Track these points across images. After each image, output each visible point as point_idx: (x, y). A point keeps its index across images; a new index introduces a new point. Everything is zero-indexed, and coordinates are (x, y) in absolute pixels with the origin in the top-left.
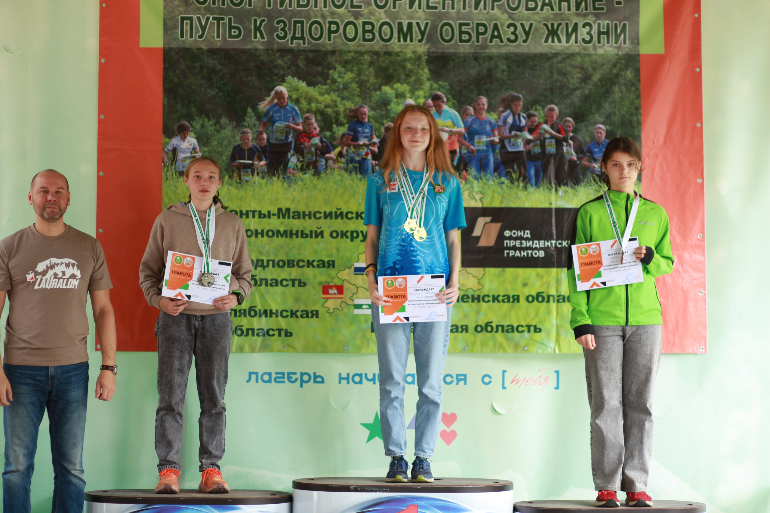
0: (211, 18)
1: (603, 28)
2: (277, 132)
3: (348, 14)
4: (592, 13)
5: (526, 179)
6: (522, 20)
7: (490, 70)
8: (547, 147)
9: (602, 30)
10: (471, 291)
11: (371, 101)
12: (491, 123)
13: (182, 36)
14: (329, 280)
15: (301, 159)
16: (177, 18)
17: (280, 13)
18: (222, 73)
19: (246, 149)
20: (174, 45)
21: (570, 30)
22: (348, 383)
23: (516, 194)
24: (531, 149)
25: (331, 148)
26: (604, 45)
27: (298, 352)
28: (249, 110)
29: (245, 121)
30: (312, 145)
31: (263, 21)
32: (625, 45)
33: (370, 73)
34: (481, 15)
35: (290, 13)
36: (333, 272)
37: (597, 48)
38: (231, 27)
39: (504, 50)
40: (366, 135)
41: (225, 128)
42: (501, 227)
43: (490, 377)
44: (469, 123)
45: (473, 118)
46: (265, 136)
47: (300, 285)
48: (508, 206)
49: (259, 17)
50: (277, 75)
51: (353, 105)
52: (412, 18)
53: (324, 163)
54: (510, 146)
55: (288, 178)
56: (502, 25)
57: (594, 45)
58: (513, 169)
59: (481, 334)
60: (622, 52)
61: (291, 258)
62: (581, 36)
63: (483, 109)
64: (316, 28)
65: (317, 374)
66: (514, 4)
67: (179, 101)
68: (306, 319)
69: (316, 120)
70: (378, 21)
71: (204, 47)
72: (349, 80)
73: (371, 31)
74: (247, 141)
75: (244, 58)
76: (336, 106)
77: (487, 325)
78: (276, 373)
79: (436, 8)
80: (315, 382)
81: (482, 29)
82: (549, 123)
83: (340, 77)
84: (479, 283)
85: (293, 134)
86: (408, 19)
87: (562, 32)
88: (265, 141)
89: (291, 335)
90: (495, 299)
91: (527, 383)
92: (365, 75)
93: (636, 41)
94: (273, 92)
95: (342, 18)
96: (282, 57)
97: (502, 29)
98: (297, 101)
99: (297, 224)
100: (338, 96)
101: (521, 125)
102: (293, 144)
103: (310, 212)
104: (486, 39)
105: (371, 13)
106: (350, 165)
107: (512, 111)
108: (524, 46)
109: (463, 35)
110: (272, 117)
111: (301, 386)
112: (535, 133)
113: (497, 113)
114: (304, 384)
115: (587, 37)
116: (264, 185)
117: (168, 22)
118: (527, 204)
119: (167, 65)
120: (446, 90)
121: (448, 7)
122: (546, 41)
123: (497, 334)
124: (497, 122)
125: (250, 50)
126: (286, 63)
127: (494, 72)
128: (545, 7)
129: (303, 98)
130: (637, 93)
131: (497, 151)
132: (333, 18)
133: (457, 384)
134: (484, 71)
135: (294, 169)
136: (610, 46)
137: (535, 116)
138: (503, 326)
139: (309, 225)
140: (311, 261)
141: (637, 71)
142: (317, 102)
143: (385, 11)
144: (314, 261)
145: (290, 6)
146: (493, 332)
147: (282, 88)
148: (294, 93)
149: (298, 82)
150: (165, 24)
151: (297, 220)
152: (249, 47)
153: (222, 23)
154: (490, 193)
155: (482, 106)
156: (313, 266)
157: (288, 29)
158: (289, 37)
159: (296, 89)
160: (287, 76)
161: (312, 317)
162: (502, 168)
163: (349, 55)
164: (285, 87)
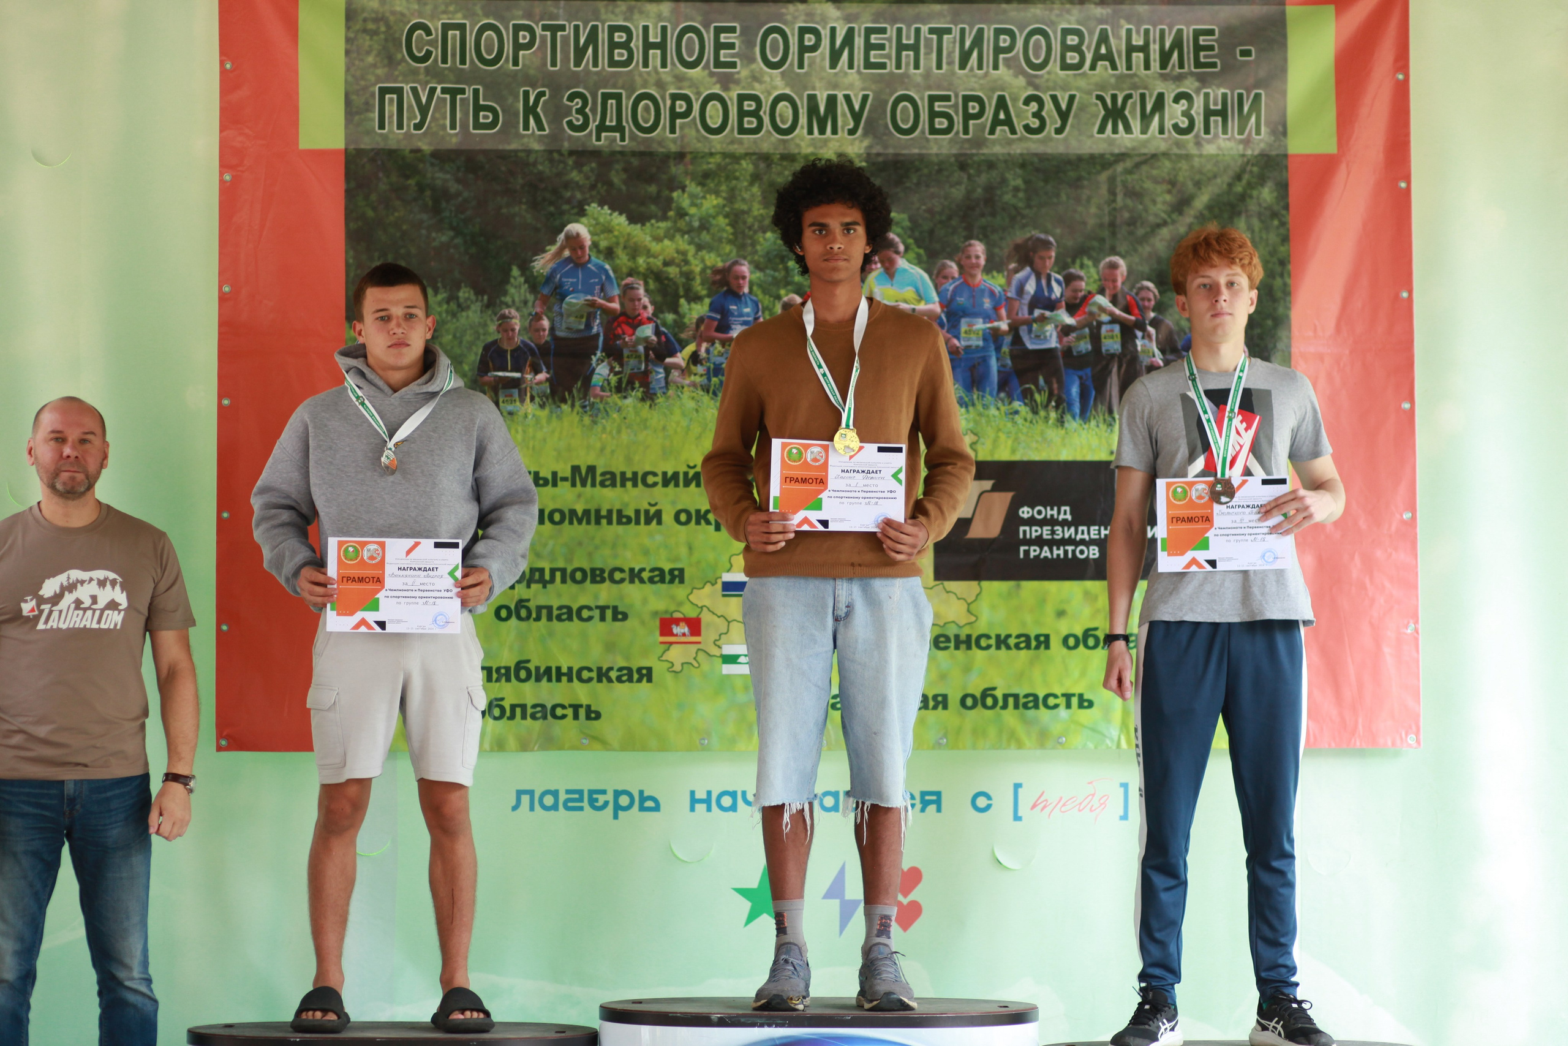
0: (439, 90)
1: (1216, 104)
2: (569, 316)
3: (708, 79)
4: (1192, 74)
5: (1061, 403)
6: (1054, 89)
7: (989, 189)
8: (1103, 340)
9: (1212, 107)
10: (953, 625)
11: (756, 252)
12: (992, 293)
13: (382, 126)
14: (672, 608)
15: (617, 369)
16: (372, 89)
17: (576, 79)
18: (460, 199)
19: (509, 349)
20: (366, 143)
21: (1149, 108)
22: (709, 809)
23: (1042, 433)
24: (1072, 345)
25: (677, 346)
26: (1216, 136)
27: (614, 750)
28: (515, 272)
29: (505, 293)
30: (639, 341)
31: (541, 94)
32: (1258, 137)
33: (753, 195)
34: (973, 79)
35: (595, 78)
36: (679, 591)
37: (1204, 143)
38: (478, 108)
39: (1017, 149)
40: (746, 319)
41: (468, 308)
42: (1013, 499)
43: (989, 797)
44: (949, 296)
45: (957, 283)
46: (546, 323)
47: (615, 619)
48: (1025, 458)
49: (534, 87)
50: (569, 201)
51: (719, 259)
52: (835, 86)
53: (662, 375)
54: (1030, 338)
55: (592, 405)
56: (1015, 100)
57: (1197, 136)
58: (1037, 385)
59: (973, 712)
60: (1253, 150)
61: (599, 565)
62: (1171, 118)
63: (977, 266)
64: (647, 108)
65: (646, 794)
66: (1037, 58)
67: (376, 254)
68: (627, 683)
69: (647, 291)
70: (769, 94)
71: (426, 147)
72: (712, 211)
73: (755, 114)
74: (511, 333)
75: (503, 168)
76: (687, 262)
77: (987, 693)
78: (568, 792)
79: (883, 66)
80: (642, 809)
81: (974, 108)
82: (1107, 292)
83: (693, 204)
84: (969, 611)
85: (601, 319)
86: (827, 89)
87: (1133, 112)
88: (547, 332)
89: (598, 716)
90: (1002, 642)
91: (1064, 809)
92: (743, 200)
93: (1281, 130)
94: (562, 236)
95: (697, 88)
96: (578, 166)
97: (1014, 106)
98: (609, 253)
99: (609, 498)
100: (690, 243)
101: (1053, 297)
102: (601, 339)
103: (635, 474)
104: (983, 126)
105: (755, 78)
106: (715, 380)
107: (1033, 269)
108: (1058, 139)
109: (937, 120)
110: (560, 286)
111: (616, 817)
112: (1079, 312)
113: (1006, 273)
114: (620, 813)
115: (1183, 122)
116: (544, 422)
117: (354, 97)
118: (1065, 455)
119: (353, 184)
120: (903, 228)
121: (908, 64)
122: (1102, 130)
123: (1003, 712)
124: (1004, 291)
125: (516, 151)
126: (587, 178)
127: (998, 192)
128: (1100, 63)
129: (622, 246)
130: (1282, 231)
131: (1005, 349)
132: (680, 88)
133: (923, 810)
134: (979, 190)
135: (603, 389)
136: (1229, 139)
137: (1080, 278)
138: (1016, 697)
139: (633, 498)
140: (636, 571)
141: (1283, 188)
142: (649, 253)
143: (782, 74)
144: (642, 570)
145: (595, 64)
146: (998, 708)
147: (579, 228)
148: (602, 236)
149: (611, 215)
150: (348, 102)
151: (610, 488)
152: (514, 146)
153: (461, 99)
154: (990, 432)
155: (974, 260)
156: (642, 581)
157: (590, 110)
158: (593, 126)
159: (608, 230)
160: (589, 205)
161: (639, 680)
162: (1015, 382)
163: (712, 160)
164: (585, 226)
